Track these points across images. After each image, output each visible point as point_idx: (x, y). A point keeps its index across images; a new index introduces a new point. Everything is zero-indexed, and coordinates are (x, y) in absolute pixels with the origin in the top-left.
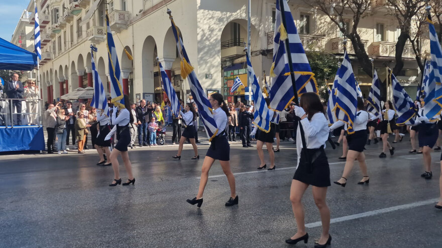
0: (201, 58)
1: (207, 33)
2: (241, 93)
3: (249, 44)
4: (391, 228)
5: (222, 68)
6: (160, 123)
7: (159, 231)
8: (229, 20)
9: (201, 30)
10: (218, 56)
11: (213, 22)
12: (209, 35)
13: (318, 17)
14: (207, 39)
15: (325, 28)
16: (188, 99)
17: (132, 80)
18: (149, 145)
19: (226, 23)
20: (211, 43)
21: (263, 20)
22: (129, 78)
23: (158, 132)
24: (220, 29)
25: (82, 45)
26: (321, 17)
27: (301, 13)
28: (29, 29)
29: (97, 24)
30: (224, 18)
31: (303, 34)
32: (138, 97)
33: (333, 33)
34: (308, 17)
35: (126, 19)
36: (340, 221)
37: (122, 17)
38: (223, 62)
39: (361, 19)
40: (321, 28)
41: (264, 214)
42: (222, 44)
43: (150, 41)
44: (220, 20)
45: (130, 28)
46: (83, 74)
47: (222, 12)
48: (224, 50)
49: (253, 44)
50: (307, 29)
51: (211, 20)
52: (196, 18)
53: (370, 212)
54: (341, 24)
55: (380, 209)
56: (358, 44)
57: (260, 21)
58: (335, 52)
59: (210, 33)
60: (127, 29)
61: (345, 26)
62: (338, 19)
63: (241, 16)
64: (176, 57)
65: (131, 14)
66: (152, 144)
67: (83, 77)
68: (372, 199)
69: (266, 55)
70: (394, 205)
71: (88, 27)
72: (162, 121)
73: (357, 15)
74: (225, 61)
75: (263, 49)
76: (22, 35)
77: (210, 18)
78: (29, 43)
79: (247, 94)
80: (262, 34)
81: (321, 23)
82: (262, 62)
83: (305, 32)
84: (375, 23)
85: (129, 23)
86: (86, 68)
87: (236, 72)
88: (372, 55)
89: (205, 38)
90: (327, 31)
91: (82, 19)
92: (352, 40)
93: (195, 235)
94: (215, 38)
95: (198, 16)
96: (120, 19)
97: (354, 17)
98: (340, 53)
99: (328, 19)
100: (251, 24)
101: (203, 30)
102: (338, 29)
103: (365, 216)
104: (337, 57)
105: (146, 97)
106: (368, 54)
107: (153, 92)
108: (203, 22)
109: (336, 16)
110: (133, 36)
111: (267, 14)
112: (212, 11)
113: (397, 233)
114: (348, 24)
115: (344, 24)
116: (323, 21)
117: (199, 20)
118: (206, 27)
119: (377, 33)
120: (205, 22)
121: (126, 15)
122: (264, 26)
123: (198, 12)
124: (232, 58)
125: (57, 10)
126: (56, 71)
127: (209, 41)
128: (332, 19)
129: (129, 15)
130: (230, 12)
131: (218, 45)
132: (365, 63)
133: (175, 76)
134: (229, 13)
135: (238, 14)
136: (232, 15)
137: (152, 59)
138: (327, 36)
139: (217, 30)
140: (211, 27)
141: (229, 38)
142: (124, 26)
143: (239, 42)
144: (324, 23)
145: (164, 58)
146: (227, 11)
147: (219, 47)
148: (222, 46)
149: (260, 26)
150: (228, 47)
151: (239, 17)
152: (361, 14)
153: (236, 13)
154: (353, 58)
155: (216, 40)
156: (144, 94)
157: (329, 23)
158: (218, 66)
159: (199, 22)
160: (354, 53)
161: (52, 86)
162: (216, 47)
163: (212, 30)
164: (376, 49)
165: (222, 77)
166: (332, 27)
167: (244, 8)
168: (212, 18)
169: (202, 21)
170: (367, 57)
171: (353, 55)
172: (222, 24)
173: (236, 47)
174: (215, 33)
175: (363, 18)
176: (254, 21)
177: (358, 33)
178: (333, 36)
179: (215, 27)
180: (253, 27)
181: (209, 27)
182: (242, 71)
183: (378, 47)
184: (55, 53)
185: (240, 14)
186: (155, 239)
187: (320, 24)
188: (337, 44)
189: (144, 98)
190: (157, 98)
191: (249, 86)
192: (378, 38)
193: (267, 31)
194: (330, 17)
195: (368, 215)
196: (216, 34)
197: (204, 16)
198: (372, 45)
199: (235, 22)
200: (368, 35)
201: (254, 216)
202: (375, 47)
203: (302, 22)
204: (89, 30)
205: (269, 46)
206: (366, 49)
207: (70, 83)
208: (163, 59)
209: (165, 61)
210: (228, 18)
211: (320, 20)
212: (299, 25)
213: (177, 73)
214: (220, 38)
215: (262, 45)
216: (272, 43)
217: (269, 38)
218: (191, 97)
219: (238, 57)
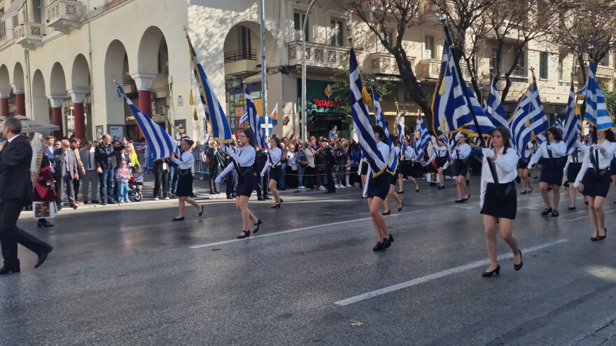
1: (204, 39)
3: (264, 57)
4: (444, 297)
5: (227, 90)
6: (134, 169)
7: (132, 328)
8: (235, 23)
9: (194, 34)
10: (220, 72)
11: (211, 23)
12: (207, 41)
13: (354, 24)
14: (203, 47)
15: (362, 39)
16: (178, 133)
17: (89, 106)
18: (118, 202)
19: (230, 26)
20: (209, 53)
21: (281, 25)
22: (85, 102)
23: (131, 182)
24: (222, 36)
25: (5, 51)
26: (357, 24)
27: (332, 17)
29: (31, 19)
30: (227, 19)
31: (335, 46)
32: (100, 130)
33: (373, 46)
34: (341, 23)
35: (78, 13)
36: (383, 293)
37: (71, 10)
38: (228, 81)
39: (406, 30)
40: (358, 38)
41: (284, 291)
42: (225, 56)
43: (117, 48)
44: (222, 21)
45: (85, 27)
46: (9, 95)
47: (224, 10)
48: (229, 64)
49: (268, 57)
50: (339, 39)
51: (209, 20)
52: (186, 17)
53: (420, 279)
54: (382, 35)
55: (431, 274)
56: (403, 62)
57: (278, 26)
58: (375, 71)
59: (208, 39)
60: (79, 28)
61: (388, 37)
62: (378, 27)
63: (251, 18)
64: (157, 72)
65: (85, 7)
66: (122, 201)
67: (9, 101)
68: (420, 261)
69: (287, 74)
70: (447, 268)
71: (15, 22)
72: (136, 165)
73: (402, 23)
74: (231, 80)
75: (283, 65)
77: (207, 18)
79: (263, 126)
80: (280, 44)
81: (357, 33)
82: (282, 83)
83: (337, 45)
84: (424, 36)
85: (82, 20)
86: (13, 86)
88: (420, 76)
89: (200, 46)
90: (365, 43)
91: (6, 10)
92: (395, 57)
93: (185, 329)
94: (215, 46)
95: (189, 14)
96: (68, 13)
97: (398, 26)
98: (381, 72)
99: (367, 28)
100: (266, 29)
101: (197, 35)
102: (379, 42)
104: (378, 78)
105: (111, 131)
106: (415, 75)
107: (124, 123)
108: (197, 23)
109: (376, 24)
110: (90, 40)
111: (287, 17)
112: (210, 7)
113: (450, 303)
114: (391, 35)
115: (386, 35)
116: (359, 30)
117: (190, 20)
118: (202, 31)
119: (427, 48)
120: (200, 23)
121: (78, 8)
122: (283, 34)
123: (189, 9)
124: (240, 77)
127: (207, 50)
128: (371, 28)
129: (83, 8)
130: (236, 11)
131: (219, 57)
132: (412, 87)
133: (158, 100)
134: (233, 12)
135: (246, 14)
136: (238, 15)
137: (120, 73)
138: (365, 50)
139: (218, 36)
140: (210, 30)
141: (236, 48)
142: (76, 25)
143: (250, 54)
144: (361, 33)
145: (139, 73)
146: (231, 10)
147: (221, 60)
148: (225, 59)
149: (278, 33)
150: (235, 60)
151: (248, 19)
152: (407, 22)
153: (244, 13)
154: (398, 79)
155: (217, 49)
156: (109, 126)
157: (368, 33)
158: (220, 87)
159: (192, 22)
160: (398, 73)
162: (217, 60)
163: (210, 36)
164: (425, 69)
165: (227, 102)
166: (372, 38)
167: (255, 6)
168: (210, 17)
169: (195, 22)
170: (414, 79)
171: (397, 76)
172: (224, 27)
173: (245, 60)
174: (214, 39)
175: (409, 27)
176: (269, 25)
177: (403, 47)
178: (373, 51)
179: (215, 30)
180: (268, 33)
181: (207, 30)
182: (255, 95)
183: (427, 66)
185: (249, 14)
186: (124, 341)
187: (356, 34)
188: (377, 60)
189: (109, 132)
190: (130, 132)
191: (264, 115)
192: (427, 55)
193: (288, 41)
194: (369, 25)
195: (416, 283)
196: (216, 42)
197: (198, 15)
198: (420, 63)
199: (247, 26)
200: (415, 50)
201: (271, 295)
202: (423, 66)
203: (333, 30)
204: (17, 28)
205: (291, 60)
206: (413, 69)
208: (138, 75)
209: (141, 77)
210: (232, 20)
211: (356, 28)
212: (330, 34)
213: (160, 95)
214: (222, 47)
215: (281, 59)
216: (294, 57)
217: (291, 49)
218: (182, 131)
219: (249, 74)
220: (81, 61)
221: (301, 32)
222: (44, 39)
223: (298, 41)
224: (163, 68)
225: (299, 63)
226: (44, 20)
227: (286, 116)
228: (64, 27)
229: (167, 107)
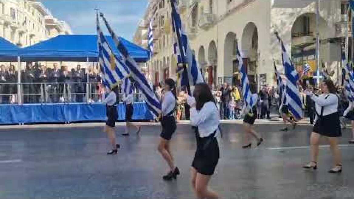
0: (274, 48)
1: (280, 26)
2: (309, 76)
3: (318, 34)
5: (293, 55)
6: (237, 102)
8: (300, 14)
10: (289, 45)
16: (262, 82)
18: (229, 119)
19: (296, 17)
21: (331, 12)
22: (214, 65)
23: (236, 109)
29: (191, 26)
30: (295, 13)
32: (220, 80)
35: (212, 19)
38: (293, 49)
42: (292, 35)
43: (231, 36)
44: (292, 15)
45: (215, 26)
47: (293, 8)
48: (295, 40)
49: (321, 34)
52: (270, 15)
57: (329, 14)
59: (282, 26)
60: (213, 27)
65: (216, 16)
69: (334, 43)
72: (239, 100)
74: (295, 49)
75: (332, 37)
77: (282, 14)
79: (315, 77)
80: (330, 25)
85: (215, 23)
87: (305, 58)
94: (287, 29)
95: (272, 13)
96: (208, 20)
100: (320, 16)
101: (275, 25)
107: (232, 76)
110: (217, 33)
111: (335, 7)
112: (284, 8)
117: (272, 16)
118: (278, 23)
120: (278, 17)
121: (212, 16)
122: (333, 18)
123: (271, 10)
124: (302, 47)
130: (300, 8)
131: (288, 36)
133: (252, 62)
136: (302, 10)
139: (288, 24)
140: (284, 21)
141: (299, 30)
142: (211, 26)
143: (309, 33)
145: (242, 49)
146: (297, 7)
147: (290, 38)
149: (328, 17)
150: (298, 37)
151: (308, 11)
153: (306, 8)
155: (287, 32)
156: (225, 78)
159: (272, 18)
163: (283, 24)
167: (313, 3)
168: (284, 13)
172: (293, 18)
173: (306, 36)
174: (286, 26)
176: (322, 14)
179: (287, 20)
180: (322, 19)
181: (282, 21)
182: (311, 57)
185: (309, 9)
193: (335, 22)
197: (277, 13)
199: (306, 15)
205: (337, 34)
209: (243, 51)
210: (298, 13)
213: (252, 60)
214: (290, 30)
215: (331, 34)
216: (340, 31)
217: (337, 26)
218: (264, 80)
219: (308, 44)
220: (213, 43)
221: (346, 16)
222: (197, 34)
223: (343, 21)
224: (255, 45)
225: (344, 35)
226: (197, 25)
227: (332, 70)
228: (206, 28)
229: (256, 66)
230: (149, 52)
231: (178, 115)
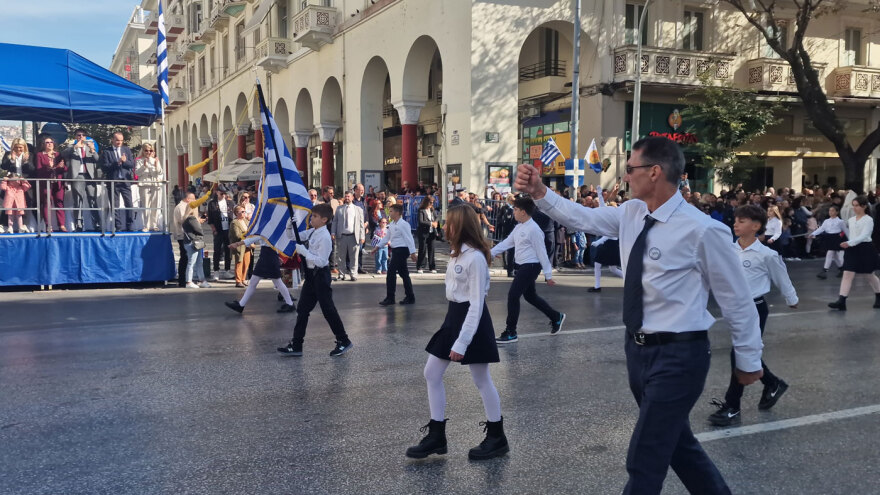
0: (480, 101)
1: (493, 49)
2: (558, 172)
3: (577, 72)
4: (855, 449)
5: (520, 121)
7: (390, 440)
8: (537, 24)
9: (479, 44)
10: (513, 96)
11: (503, 26)
12: (496, 53)
13: (722, 14)
14: (491, 62)
15: (736, 37)
16: (451, 183)
17: (340, 145)
19: (530, 30)
20: (499, 71)
21: (606, 23)
22: (335, 140)
24: (517, 45)
25: (244, 74)
26: (727, 15)
27: (686, 7)
28: (144, 44)
29: (275, 34)
30: (527, 19)
31: (689, 51)
32: (352, 178)
33: (753, 48)
34: (701, 15)
35: (332, 22)
36: (751, 432)
37: (323, 19)
38: (523, 107)
39: (812, 21)
40: (727, 37)
41: (596, 414)
42: (520, 72)
43: (377, 67)
44: (519, 23)
45: (339, 41)
46: (247, 132)
47: (522, 6)
48: (525, 84)
49: (583, 71)
50: (697, 41)
51: (501, 23)
52: (469, 19)
53: (814, 416)
54: (769, 30)
55: (835, 410)
56: (804, 71)
57: (601, 24)
58: (754, 88)
59: (498, 48)
60: (332, 43)
61: (778, 34)
62: (763, 18)
63: (561, 15)
64: (427, 99)
65: (340, 14)
66: (380, 271)
67: (247, 139)
68: (818, 390)
69: (611, 95)
70: (864, 405)
71: (257, 40)
73: (805, 12)
74: (527, 106)
75: (606, 81)
76: (131, 56)
77: (498, 20)
78: (145, 71)
79: (569, 173)
80: (603, 52)
81: (728, 28)
82: (603, 109)
83: (692, 47)
84: (843, 29)
85: (336, 31)
86: (252, 120)
87: (548, 128)
88: (833, 94)
89: (487, 60)
90: (740, 44)
91: (247, 23)
92: (791, 64)
93: (458, 450)
94: (508, 59)
95: (474, 16)
96: (319, 23)
97: (798, 15)
98: (765, 89)
99: (743, 21)
100: (582, 31)
101: (483, 45)
102: (764, 41)
103: (803, 424)
104: (760, 98)
105: (366, 178)
106: (825, 91)
107: (382, 169)
108: (484, 28)
109: (759, 13)
110: (344, 58)
111: (615, 11)
112: (503, 4)
113: (866, 459)
114: (785, 31)
115: (775, 31)
116: (731, 24)
117: (474, 24)
118: (489, 38)
119: (847, 48)
120: (489, 27)
121: (331, 15)
122: (608, 36)
123: (474, 8)
124: (541, 101)
125: (199, 7)
126: (195, 125)
127: (496, 65)
128: (751, 20)
129: (338, 16)
130: (539, 7)
131: (512, 75)
132: (819, 111)
133: (425, 137)
134: (536, 9)
135: (554, 10)
136: (542, 13)
137: (380, 103)
138: (739, 54)
139: (513, 44)
140: (501, 37)
141: (536, 60)
142: (328, 39)
143: (556, 68)
144: (733, 28)
145: (404, 101)
146: (532, 6)
147: (515, 80)
148: (520, 76)
149: (599, 35)
150: (534, 77)
151: (557, 17)
152: (813, 8)
153: (551, 9)
154: (795, 100)
155: (510, 63)
156: (363, 172)
157: (745, 28)
158: (512, 116)
159: (476, 27)
160: (795, 90)
161: (187, 155)
162: (508, 79)
163: (502, 45)
164: (843, 82)
165: (519, 138)
166: (752, 36)
168: (503, 19)
169: (481, 27)
170: (823, 98)
171: (792, 94)
172: (521, 30)
173: (549, 78)
174: (507, 49)
175: (816, 16)
176: (587, 24)
177: (806, 48)
178: (753, 55)
179: (508, 37)
180: (585, 37)
181: (496, 38)
182: (560, 127)
183: (848, 77)
184: (192, 90)
185: (559, 11)
186: (381, 455)
187: (726, 30)
188: (760, 70)
190: (389, 180)
191: (573, 158)
192: (848, 58)
193: (614, 46)
194: (747, 16)
195: (809, 423)
196: (510, 52)
197: (486, 15)
198: (834, 72)
199: (549, 26)
200: (827, 51)
201: (576, 417)
202: (840, 78)
203: (688, 26)
204: (259, 46)
205: (618, 75)
206: (822, 82)
207: (221, 149)
208: (402, 104)
209: (405, 106)
210: (534, 20)
211: (725, 21)
212: (682, 32)
213: (429, 130)
214: (517, 59)
215: (603, 74)
216: (623, 69)
217: (618, 59)
218: (456, 179)
219: (553, 97)
220: (332, 86)
221: (636, 32)
222: (290, 58)
223: (630, 46)
224: (434, 93)
225: (631, 78)
226: (290, 35)
227: (606, 157)
228: (314, 42)
229: (438, 146)
230: (157, 96)
231: (240, 267)
